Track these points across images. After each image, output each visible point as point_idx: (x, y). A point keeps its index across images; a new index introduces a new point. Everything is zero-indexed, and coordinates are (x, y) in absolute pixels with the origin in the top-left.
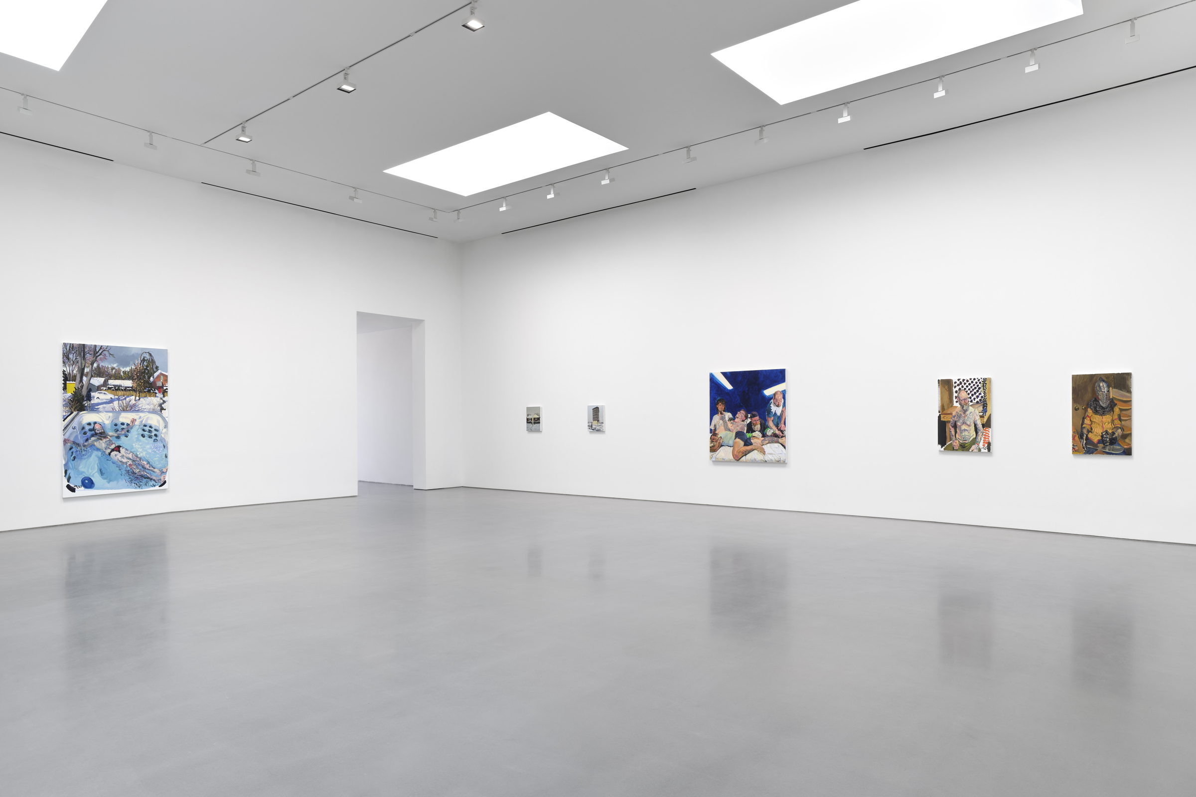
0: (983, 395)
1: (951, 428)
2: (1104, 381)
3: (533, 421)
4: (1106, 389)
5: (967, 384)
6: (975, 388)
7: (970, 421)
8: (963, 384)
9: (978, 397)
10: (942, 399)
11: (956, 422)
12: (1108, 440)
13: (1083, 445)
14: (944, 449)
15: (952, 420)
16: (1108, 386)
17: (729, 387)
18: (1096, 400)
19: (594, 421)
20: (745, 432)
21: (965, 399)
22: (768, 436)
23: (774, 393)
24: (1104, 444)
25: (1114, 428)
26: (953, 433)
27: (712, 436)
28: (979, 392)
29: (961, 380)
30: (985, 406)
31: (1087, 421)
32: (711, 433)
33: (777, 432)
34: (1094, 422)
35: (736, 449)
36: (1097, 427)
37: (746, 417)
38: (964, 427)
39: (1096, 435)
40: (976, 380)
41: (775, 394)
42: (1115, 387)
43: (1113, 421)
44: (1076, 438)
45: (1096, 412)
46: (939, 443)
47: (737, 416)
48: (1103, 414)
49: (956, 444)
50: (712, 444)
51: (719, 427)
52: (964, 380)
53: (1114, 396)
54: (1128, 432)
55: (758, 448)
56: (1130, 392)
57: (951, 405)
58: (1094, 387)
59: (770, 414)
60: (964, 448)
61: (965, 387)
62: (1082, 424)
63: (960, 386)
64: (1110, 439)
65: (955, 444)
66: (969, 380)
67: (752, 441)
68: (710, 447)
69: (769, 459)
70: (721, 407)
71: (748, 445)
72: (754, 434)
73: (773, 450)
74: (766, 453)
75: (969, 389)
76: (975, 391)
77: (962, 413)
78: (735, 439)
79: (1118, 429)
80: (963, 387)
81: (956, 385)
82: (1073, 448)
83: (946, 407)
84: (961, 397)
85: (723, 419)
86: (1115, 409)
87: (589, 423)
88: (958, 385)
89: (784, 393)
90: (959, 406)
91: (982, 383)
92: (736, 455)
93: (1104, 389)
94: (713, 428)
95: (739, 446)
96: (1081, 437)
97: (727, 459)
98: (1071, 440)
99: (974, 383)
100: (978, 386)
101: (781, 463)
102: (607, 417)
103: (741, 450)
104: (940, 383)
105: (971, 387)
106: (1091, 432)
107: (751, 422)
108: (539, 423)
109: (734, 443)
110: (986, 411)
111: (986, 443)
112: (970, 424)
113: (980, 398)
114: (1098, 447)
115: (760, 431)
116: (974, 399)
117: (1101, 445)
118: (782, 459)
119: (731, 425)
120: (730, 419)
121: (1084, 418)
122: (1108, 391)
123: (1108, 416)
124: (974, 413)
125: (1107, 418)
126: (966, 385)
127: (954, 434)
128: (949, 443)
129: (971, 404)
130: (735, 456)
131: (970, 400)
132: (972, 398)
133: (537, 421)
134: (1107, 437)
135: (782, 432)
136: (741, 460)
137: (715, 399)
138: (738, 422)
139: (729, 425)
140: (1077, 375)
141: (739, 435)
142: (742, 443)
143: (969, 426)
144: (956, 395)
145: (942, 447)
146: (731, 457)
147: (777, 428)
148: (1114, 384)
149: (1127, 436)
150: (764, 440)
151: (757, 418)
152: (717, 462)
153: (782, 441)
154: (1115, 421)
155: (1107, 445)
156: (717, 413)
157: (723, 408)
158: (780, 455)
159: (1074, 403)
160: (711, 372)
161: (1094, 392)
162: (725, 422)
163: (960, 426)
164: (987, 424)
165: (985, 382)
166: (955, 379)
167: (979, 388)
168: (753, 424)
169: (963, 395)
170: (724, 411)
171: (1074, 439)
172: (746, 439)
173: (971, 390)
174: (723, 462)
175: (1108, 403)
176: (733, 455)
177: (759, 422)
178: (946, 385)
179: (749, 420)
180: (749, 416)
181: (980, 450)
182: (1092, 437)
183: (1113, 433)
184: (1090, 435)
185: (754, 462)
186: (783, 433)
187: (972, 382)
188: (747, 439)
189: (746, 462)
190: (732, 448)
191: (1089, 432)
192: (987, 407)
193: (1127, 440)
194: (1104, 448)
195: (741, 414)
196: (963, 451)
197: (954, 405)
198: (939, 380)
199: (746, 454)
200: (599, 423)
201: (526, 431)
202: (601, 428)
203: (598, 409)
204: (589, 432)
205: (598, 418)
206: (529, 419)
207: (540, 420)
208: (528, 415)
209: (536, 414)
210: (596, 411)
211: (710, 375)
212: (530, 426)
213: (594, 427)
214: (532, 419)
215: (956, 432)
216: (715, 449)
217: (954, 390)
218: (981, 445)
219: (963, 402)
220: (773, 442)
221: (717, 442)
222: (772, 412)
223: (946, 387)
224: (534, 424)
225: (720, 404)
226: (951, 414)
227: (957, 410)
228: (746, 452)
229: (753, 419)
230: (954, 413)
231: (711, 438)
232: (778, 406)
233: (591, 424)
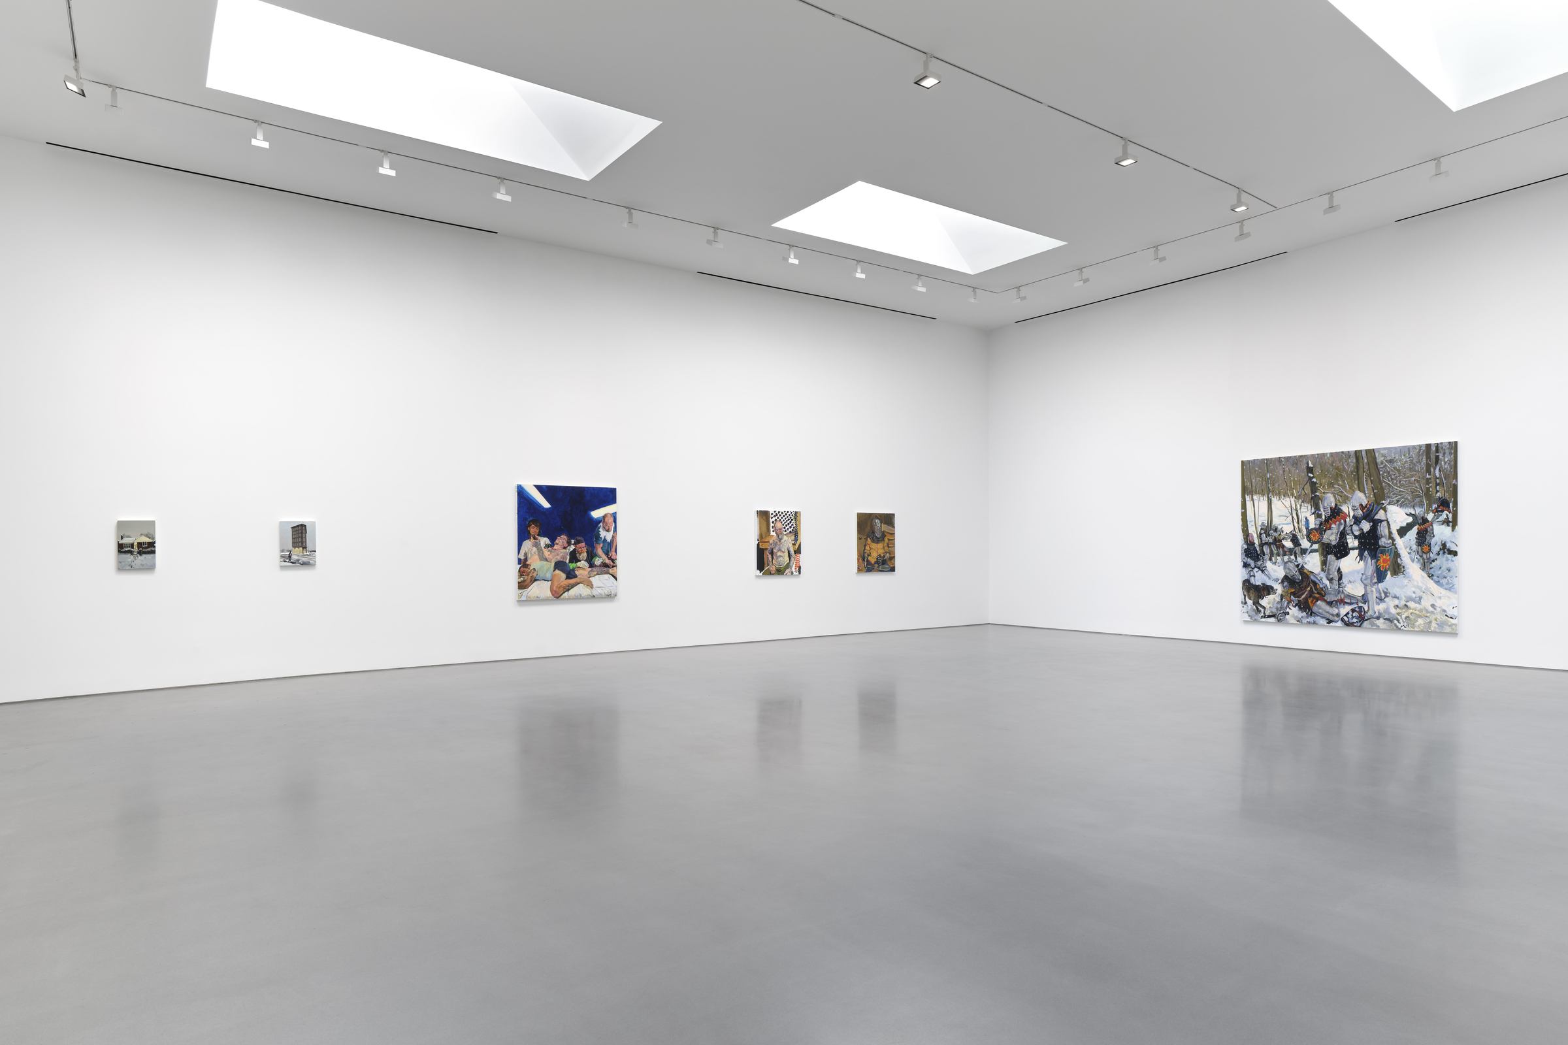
0: (794, 525)
1: (768, 554)
2: (877, 518)
3: (136, 547)
4: (879, 524)
5: (782, 516)
6: (789, 520)
7: (784, 549)
9: (790, 527)
11: (772, 549)
12: (880, 561)
13: (864, 566)
14: (763, 574)
15: (769, 548)
16: (881, 523)
17: (546, 504)
18: (873, 532)
19: (294, 547)
20: (568, 561)
21: (780, 529)
22: (596, 566)
23: (603, 515)
24: (878, 565)
25: (884, 552)
26: (770, 559)
27: (522, 569)
28: (792, 523)
29: (777, 512)
31: (867, 548)
32: (519, 564)
33: (607, 561)
34: (872, 548)
35: (556, 584)
36: (874, 552)
37: (569, 544)
38: (779, 554)
39: (873, 558)
40: (789, 513)
41: (604, 517)
43: (883, 548)
45: (872, 541)
47: (557, 541)
49: (773, 569)
50: (522, 579)
51: (532, 555)
52: (779, 512)
55: (584, 581)
58: (871, 523)
59: (598, 540)
60: (780, 572)
61: (780, 518)
62: (864, 550)
64: (882, 560)
65: (771, 569)
66: (783, 512)
67: (576, 572)
68: (519, 583)
70: (533, 530)
71: (571, 578)
72: (579, 564)
73: (601, 582)
74: (594, 586)
76: (788, 522)
77: (778, 541)
78: (554, 571)
79: (887, 553)
80: (778, 518)
84: (777, 527)
85: (537, 545)
86: (885, 539)
87: (282, 551)
88: (775, 516)
89: (614, 515)
90: (775, 535)
91: (794, 516)
92: (555, 591)
94: (522, 558)
95: (560, 580)
96: (863, 559)
97: (542, 596)
99: (788, 515)
100: (791, 518)
101: (610, 597)
102: (320, 540)
103: (562, 584)
106: (870, 556)
107: (574, 550)
108: (154, 552)
109: (553, 576)
113: (792, 528)
114: (874, 567)
115: (586, 561)
117: (876, 566)
118: (613, 592)
119: (549, 553)
120: (547, 546)
121: (865, 546)
122: (881, 526)
123: (881, 544)
124: (787, 541)
125: (880, 546)
128: (766, 568)
129: (785, 533)
130: (554, 593)
131: (784, 530)
132: (786, 528)
133: (148, 548)
134: (880, 559)
135: (613, 561)
136: (562, 597)
137: (525, 519)
138: (558, 550)
139: (546, 553)
140: (861, 513)
141: (559, 565)
142: (564, 576)
143: (784, 552)
144: (773, 525)
146: (549, 594)
147: (607, 557)
150: (592, 571)
151: (583, 544)
152: (529, 601)
153: (612, 571)
154: (885, 548)
155: (880, 565)
156: (529, 538)
157: (538, 531)
158: (610, 588)
160: (519, 483)
161: (871, 526)
162: (540, 550)
163: (776, 553)
165: (796, 515)
167: (792, 520)
168: (578, 552)
169: (779, 525)
170: (538, 535)
172: (568, 570)
174: (538, 601)
175: (880, 535)
176: (551, 592)
177: (585, 550)
178: (764, 515)
179: (572, 548)
180: (573, 541)
181: (792, 573)
183: (884, 556)
184: (869, 559)
185: (579, 599)
186: (614, 563)
187: (786, 514)
188: (570, 570)
189: (569, 599)
190: (550, 582)
191: (868, 555)
194: (878, 567)
195: (562, 540)
196: (779, 575)
199: (568, 588)
200: (304, 551)
201: (119, 569)
202: (311, 559)
203: (304, 528)
204: (282, 567)
205: (304, 543)
206: (127, 545)
207: (155, 547)
208: (122, 539)
209: (141, 535)
210: (300, 531)
211: (518, 487)
212: (129, 560)
213: (294, 558)
214: (132, 546)
215: (773, 558)
216: (526, 586)
217: (771, 520)
218: (793, 569)
219: (778, 531)
220: (601, 573)
221: (528, 575)
222: (601, 538)
223: (764, 518)
224: (138, 555)
225: (533, 526)
226: (768, 542)
227: (773, 538)
228: (568, 586)
229: (577, 546)
230: (771, 542)
231: (519, 571)
232: (608, 531)
233: (288, 553)
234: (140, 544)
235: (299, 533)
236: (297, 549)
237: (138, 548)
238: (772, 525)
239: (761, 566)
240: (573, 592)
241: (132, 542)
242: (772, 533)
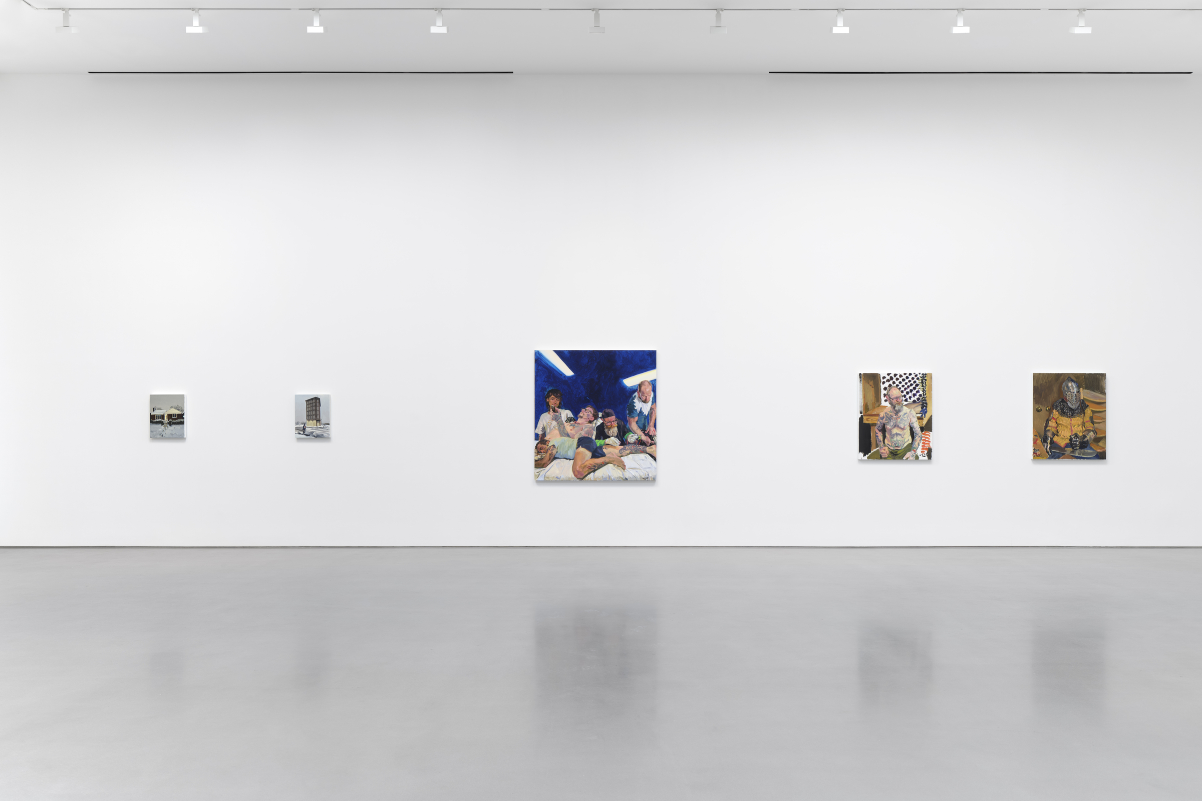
0: (921, 393)
1: (877, 431)
2: (1073, 381)
3: (166, 419)
4: (1075, 389)
5: (901, 379)
6: (911, 385)
7: (905, 424)
8: (894, 379)
9: (914, 395)
10: (865, 397)
11: (884, 425)
12: (1078, 443)
13: (1046, 449)
14: (868, 458)
15: (879, 423)
16: (1079, 387)
17: (568, 372)
18: (1064, 401)
19: (309, 420)
20: (594, 437)
21: (897, 398)
22: (629, 443)
23: (638, 383)
24: (1073, 448)
25: (1086, 431)
26: (881, 437)
27: (539, 445)
28: (917, 390)
29: (892, 375)
30: (924, 406)
31: (1052, 424)
32: (536, 439)
33: (644, 438)
34: (1061, 424)
35: (579, 463)
36: (1064, 430)
37: (596, 417)
38: (895, 431)
39: (1063, 439)
40: (913, 376)
41: (640, 385)
42: (1086, 388)
43: (1083, 424)
44: (1038, 441)
45: (1063, 413)
46: (860, 451)
47: (581, 414)
48: (1072, 416)
49: (885, 451)
50: (539, 456)
51: (551, 430)
52: (895, 375)
53: (1085, 397)
54: (1101, 436)
55: (613, 461)
56: (1104, 393)
57: (877, 404)
58: (1060, 387)
59: (633, 412)
60: (896, 455)
62: (1046, 427)
63: (891, 382)
64: (1080, 442)
65: (883, 451)
66: (903, 375)
67: (604, 450)
68: (536, 461)
69: (631, 476)
70: (553, 401)
71: (598, 457)
72: (607, 441)
73: (636, 462)
74: (627, 467)
75: (903, 386)
76: (911, 388)
77: (893, 414)
78: (577, 448)
79: (1090, 432)
81: (885, 380)
82: (1034, 453)
83: (870, 407)
84: (892, 395)
85: (557, 419)
86: (1086, 411)
87: (297, 423)
88: (888, 381)
89: (653, 384)
90: (889, 406)
91: (920, 379)
92: (579, 472)
93: (1074, 389)
94: (540, 433)
95: (584, 459)
96: (1045, 440)
97: (563, 477)
98: (1032, 444)
99: (910, 379)
100: (915, 382)
101: (648, 480)
102: (335, 413)
103: (587, 463)
104: (862, 377)
105: (906, 383)
106: (1057, 436)
107: (602, 424)
108: (182, 423)
109: (576, 454)
110: (926, 412)
111: (926, 449)
112: (904, 427)
113: (917, 396)
114: (1066, 451)
115: (617, 437)
116: (910, 398)
117: (1069, 450)
118: (650, 475)
119: (571, 427)
120: (569, 420)
121: (1048, 421)
122: (1079, 392)
123: (1077, 418)
124: (910, 415)
125: (1077, 421)
126: (899, 381)
127: (882, 440)
128: (875, 450)
129: (906, 403)
130: (576, 473)
131: (904, 399)
132: (908, 396)
133: (178, 419)
134: (1077, 441)
135: (651, 437)
136: (587, 478)
137: (544, 389)
138: (582, 424)
139: (568, 427)
140: (1040, 374)
141: (584, 442)
142: (589, 454)
143: (903, 429)
144: (886, 392)
145: (864, 455)
146: (571, 474)
147: (644, 433)
148: (1086, 384)
149: (1101, 439)
150: (624, 449)
151: (613, 418)
152: (547, 481)
153: (650, 450)
154: (1087, 424)
155: (1077, 449)
156: (547, 410)
157: (558, 402)
158: (648, 470)
159: (1036, 403)
160: (537, 349)
161: (1061, 392)
162: (560, 424)
163: (890, 430)
164: (927, 427)
165: (925, 378)
166: (883, 373)
167: (917, 385)
168: (607, 426)
169: (895, 392)
170: (559, 407)
171: (1035, 442)
172: (595, 447)
173: (906, 386)
174: (558, 481)
175: (1078, 404)
176: (574, 472)
177: (615, 424)
178: (870, 380)
179: (600, 422)
180: (600, 414)
181: (917, 458)
182: (1058, 441)
183: (1084, 436)
184: (1056, 439)
185: (608, 481)
186: (652, 440)
187: (907, 378)
188: (597, 447)
189: (596, 481)
190: (572, 461)
191: (1054, 435)
192: (926, 407)
193: (1100, 444)
194: (1073, 452)
195: (587, 412)
196: (894, 459)
197: (882, 405)
198: (860, 374)
199: (594, 469)
200: (318, 424)
201: (151, 437)
202: (324, 432)
203: (318, 401)
204: (298, 439)
205: (318, 416)
206: (158, 417)
207: (184, 418)
208: (154, 411)
209: (171, 407)
210: (314, 404)
211: (535, 353)
212: (160, 430)
213: (308, 430)
214: (163, 417)
215: (884, 437)
216: (544, 464)
217: (882, 386)
218: (919, 452)
219: (894, 401)
220: (636, 452)
221: (546, 453)
222: (636, 410)
223: (871, 383)
224: (169, 426)
225: (552, 396)
226: (878, 415)
227: (886, 410)
228: (595, 466)
229: (606, 419)
230: (882, 415)
231: (536, 447)
232: (645, 402)
233: (303, 426)
234: (170, 416)
235: (313, 406)
236: (311, 421)
237: (168, 419)
238: (883, 392)
239: (865, 446)
240: (600, 473)
241: (162, 414)
242: (883, 403)
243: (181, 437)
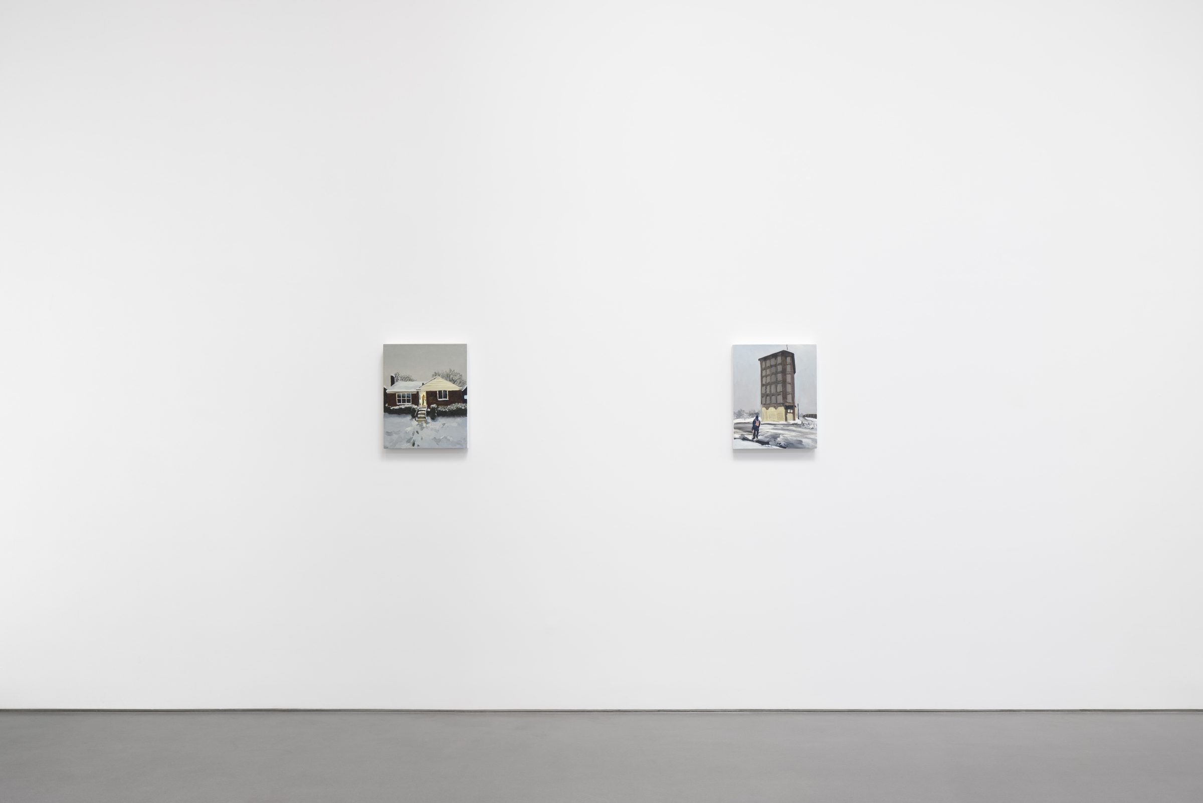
3: (423, 403)
19: (766, 405)
87: (739, 414)
108: (463, 413)
133: (451, 404)
200: (790, 416)
201: (385, 447)
202: (804, 435)
203: (789, 360)
204: (737, 452)
205: (789, 398)
206: (403, 398)
207: (465, 401)
208: (393, 382)
209: (436, 374)
210: (780, 368)
212: (409, 429)
213: (765, 430)
214: (415, 398)
224: (429, 419)
233: (752, 420)
234: (432, 396)
235: (776, 373)
236: (772, 409)
237: (429, 404)
241: (414, 390)
243: (458, 447)
